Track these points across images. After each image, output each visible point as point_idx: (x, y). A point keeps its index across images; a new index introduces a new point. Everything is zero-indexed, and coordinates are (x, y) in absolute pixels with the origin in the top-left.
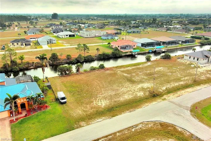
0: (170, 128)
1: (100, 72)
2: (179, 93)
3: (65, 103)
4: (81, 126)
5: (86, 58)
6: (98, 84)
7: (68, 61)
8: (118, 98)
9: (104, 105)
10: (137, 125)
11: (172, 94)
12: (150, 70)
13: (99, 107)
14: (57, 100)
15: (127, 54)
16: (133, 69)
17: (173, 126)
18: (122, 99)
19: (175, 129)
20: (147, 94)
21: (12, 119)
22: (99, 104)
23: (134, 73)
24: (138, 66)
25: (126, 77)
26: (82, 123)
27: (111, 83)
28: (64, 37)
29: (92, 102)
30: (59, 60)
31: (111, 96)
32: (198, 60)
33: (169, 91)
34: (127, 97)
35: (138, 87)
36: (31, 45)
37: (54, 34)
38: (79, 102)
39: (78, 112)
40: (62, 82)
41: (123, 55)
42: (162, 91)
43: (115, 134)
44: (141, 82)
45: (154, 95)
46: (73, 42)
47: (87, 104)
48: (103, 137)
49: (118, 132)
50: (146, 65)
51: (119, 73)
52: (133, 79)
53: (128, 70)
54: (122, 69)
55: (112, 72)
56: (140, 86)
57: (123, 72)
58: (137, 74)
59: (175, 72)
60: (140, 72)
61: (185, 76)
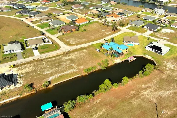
9: (84, 50)
12: (56, 70)
16: (66, 71)
25: (73, 63)
44: (67, 60)
50: (54, 77)
51: (75, 67)
52: (70, 62)
53: (70, 69)
54: (73, 70)
55: (79, 67)
56: (69, 57)
57: (73, 68)
58: (66, 65)
59: (43, 68)
60: (63, 67)
61: (42, 64)
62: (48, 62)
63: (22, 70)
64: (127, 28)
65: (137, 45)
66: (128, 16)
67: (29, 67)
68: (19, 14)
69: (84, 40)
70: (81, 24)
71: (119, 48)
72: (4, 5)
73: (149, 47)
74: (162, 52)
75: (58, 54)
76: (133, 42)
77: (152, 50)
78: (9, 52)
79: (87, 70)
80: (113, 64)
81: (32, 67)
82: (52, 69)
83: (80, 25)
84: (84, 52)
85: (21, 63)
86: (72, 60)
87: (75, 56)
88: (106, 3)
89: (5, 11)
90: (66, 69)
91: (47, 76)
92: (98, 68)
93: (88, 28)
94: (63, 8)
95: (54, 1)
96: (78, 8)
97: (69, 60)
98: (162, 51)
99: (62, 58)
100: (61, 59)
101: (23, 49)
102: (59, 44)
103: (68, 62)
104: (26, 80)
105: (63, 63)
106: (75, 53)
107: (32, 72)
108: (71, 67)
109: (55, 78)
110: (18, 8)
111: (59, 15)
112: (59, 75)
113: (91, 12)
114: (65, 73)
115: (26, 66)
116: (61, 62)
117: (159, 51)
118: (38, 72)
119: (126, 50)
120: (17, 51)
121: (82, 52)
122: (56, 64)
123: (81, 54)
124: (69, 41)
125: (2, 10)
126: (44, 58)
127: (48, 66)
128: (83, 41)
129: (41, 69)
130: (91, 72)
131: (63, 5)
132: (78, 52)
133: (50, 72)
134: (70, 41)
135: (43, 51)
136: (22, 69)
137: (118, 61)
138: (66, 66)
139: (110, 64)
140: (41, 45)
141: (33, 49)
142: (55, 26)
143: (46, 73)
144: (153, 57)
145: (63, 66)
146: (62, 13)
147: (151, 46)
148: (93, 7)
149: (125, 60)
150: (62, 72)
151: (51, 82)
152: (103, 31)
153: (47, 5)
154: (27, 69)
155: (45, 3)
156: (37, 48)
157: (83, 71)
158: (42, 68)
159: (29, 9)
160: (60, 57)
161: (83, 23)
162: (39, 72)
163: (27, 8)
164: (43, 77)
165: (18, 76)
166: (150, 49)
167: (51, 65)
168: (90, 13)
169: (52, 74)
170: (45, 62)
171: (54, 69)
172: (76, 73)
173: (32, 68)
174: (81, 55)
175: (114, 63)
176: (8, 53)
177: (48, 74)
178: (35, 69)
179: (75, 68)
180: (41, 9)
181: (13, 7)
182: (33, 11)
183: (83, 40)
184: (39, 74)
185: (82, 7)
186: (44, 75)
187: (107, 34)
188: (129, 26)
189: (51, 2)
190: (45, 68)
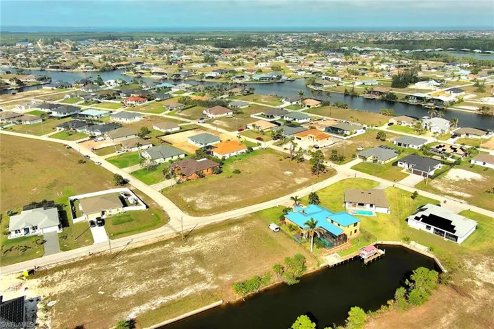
12: (152, 286)
13: (239, 225)
16: (180, 288)
25: (203, 266)
35: (195, 246)
42: (172, 242)
44: (186, 256)
50: (144, 308)
51: (209, 276)
52: (193, 262)
53: (192, 284)
54: (201, 287)
55: (221, 278)
56: (193, 248)
57: (203, 279)
58: (182, 272)
59: (114, 280)
60: (174, 278)
61: (113, 268)
62: (132, 260)
63: (55, 285)
64: (352, 168)
65: (384, 214)
66: (352, 136)
67: (76, 276)
68: (63, 129)
69: (235, 198)
70: (227, 156)
71: (332, 221)
72: (27, 108)
73: (417, 218)
74: (455, 234)
75: (161, 239)
76: (371, 206)
77: (427, 227)
78: (23, 232)
79: (243, 285)
80: (317, 269)
81: (83, 278)
82: (140, 282)
83: (226, 158)
84: (235, 233)
85: (53, 266)
86: (199, 257)
87: (208, 243)
88: (295, 103)
89: (28, 123)
90: (181, 283)
91: (126, 304)
92: (275, 280)
93: (246, 167)
94: (181, 114)
95: (157, 99)
96: (219, 116)
97: (193, 255)
98: (454, 231)
99: (172, 250)
100: (168, 252)
101: (64, 222)
102: (164, 209)
103: (187, 263)
104: (62, 317)
105: (175, 265)
106: (209, 235)
107: (80, 291)
108: (195, 278)
109: (149, 311)
110: (63, 115)
111: (168, 134)
112: (159, 302)
113: (254, 126)
114: (178, 294)
115: (66, 275)
116: (168, 262)
117: (446, 231)
118: (100, 292)
119: (352, 228)
120: (46, 231)
121: (229, 234)
122: (154, 267)
123: (227, 238)
124: (194, 202)
125: (20, 121)
126: (120, 249)
127: (130, 274)
128: (231, 202)
129: (108, 283)
130: (257, 291)
131: (182, 108)
132: (219, 232)
133: (135, 292)
134: (197, 201)
135: (119, 231)
136: (53, 283)
137: (332, 258)
138: (183, 275)
139: (311, 269)
140: (114, 212)
141: (92, 223)
142: (158, 161)
143: (124, 294)
144: (431, 249)
145: (174, 275)
146: (178, 129)
147: (423, 216)
148: (260, 114)
149: (352, 255)
150: (171, 291)
151: (136, 325)
152: (286, 175)
153: (140, 107)
154: (68, 282)
155: (134, 102)
156: (101, 222)
157: (232, 291)
158: (112, 278)
159: (90, 118)
160: (165, 246)
161: (233, 154)
162: (102, 293)
163: (87, 116)
164: (113, 307)
165: (40, 306)
166: (422, 226)
167: (139, 270)
168: (251, 128)
169: (140, 299)
170: (121, 263)
171: (147, 284)
172: (210, 295)
173: (83, 280)
174: (225, 242)
175: (322, 265)
176: (18, 235)
177: (129, 298)
178: (91, 282)
179: (209, 280)
180: (124, 117)
181: (51, 113)
182: (101, 124)
183: (232, 199)
184: (101, 299)
185: (231, 113)
186: (117, 302)
187: (299, 181)
188: (358, 161)
189: (149, 100)
190: (121, 279)
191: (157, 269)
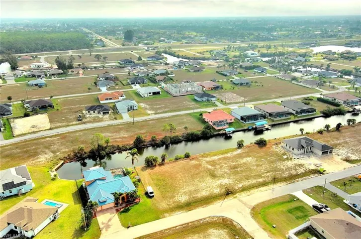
0: (228, 222)
1: (185, 163)
2: (252, 191)
3: (153, 196)
4: (165, 217)
5: (173, 140)
6: (182, 177)
7: (153, 143)
8: (197, 194)
9: (184, 200)
10: (205, 219)
11: (245, 192)
12: (237, 161)
13: (179, 202)
14: (146, 194)
15: (221, 132)
16: (219, 159)
17: (231, 221)
18: (199, 195)
19: (232, 223)
20: (223, 191)
21: (117, 208)
22: (180, 199)
23: (219, 164)
24: (226, 155)
25: (209, 170)
26: (166, 215)
27: (193, 176)
28: (146, 96)
29: (175, 197)
30: (144, 141)
31: (191, 191)
32: (293, 149)
33: (244, 189)
34: (204, 193)
35: (217, 183)
36: (110, 113)
37: (133, 85)
38: (164, 197)
39: (164, 205)
40: (149, 174)
41: (215, 133)
42: (237, 189)
43: (188, 223)
44: (222, 176)
45: (228, 193)
46: (158, 107)
47: (170, 198)
48: (179, 226)
49: (191, 222)
50: (235, 153)
51: (204, 164)
52: (216, 172)
53: (214, 161)
54: (208, 159)
55: (197, 162)
56: (219, 182)
57: (208, 162)
58: (221, 167)
59: (261, 165)
60: (225, 164)
61: (268, 172)
62: (260, 176)
75: (248, 193)
82: (245, 164)
86: (213, 175)
87: (208, 185)
97: (217, 177)
99: (234, 182)
100: (236, 180)
103: (220, 172)
105: (228, 171)
108: (213, 163)
109: (232, 152)
112: (229, 154)
114: (220, 157)
116: (233, 173)
118: (264, 160)
122: (242, 171)
123: (192, 188)
127: (255, 168)
133: (244, 159)
143: (250, 159)
160: (241, 186)
169: (240, 157)
170: (266, 175)
171: (240, 162)
173: (282, 165)
177: (246, 157)
178: (275, 165)
184: (260, 157)
186: (251, 156)
190: (258, 166)
191: (239, 169)
